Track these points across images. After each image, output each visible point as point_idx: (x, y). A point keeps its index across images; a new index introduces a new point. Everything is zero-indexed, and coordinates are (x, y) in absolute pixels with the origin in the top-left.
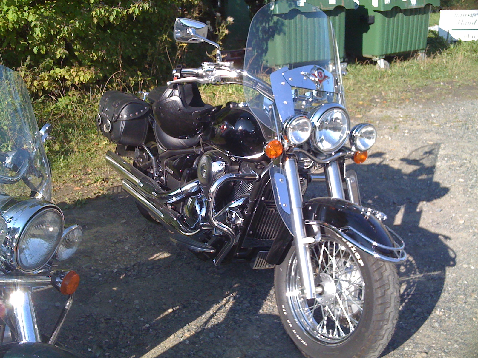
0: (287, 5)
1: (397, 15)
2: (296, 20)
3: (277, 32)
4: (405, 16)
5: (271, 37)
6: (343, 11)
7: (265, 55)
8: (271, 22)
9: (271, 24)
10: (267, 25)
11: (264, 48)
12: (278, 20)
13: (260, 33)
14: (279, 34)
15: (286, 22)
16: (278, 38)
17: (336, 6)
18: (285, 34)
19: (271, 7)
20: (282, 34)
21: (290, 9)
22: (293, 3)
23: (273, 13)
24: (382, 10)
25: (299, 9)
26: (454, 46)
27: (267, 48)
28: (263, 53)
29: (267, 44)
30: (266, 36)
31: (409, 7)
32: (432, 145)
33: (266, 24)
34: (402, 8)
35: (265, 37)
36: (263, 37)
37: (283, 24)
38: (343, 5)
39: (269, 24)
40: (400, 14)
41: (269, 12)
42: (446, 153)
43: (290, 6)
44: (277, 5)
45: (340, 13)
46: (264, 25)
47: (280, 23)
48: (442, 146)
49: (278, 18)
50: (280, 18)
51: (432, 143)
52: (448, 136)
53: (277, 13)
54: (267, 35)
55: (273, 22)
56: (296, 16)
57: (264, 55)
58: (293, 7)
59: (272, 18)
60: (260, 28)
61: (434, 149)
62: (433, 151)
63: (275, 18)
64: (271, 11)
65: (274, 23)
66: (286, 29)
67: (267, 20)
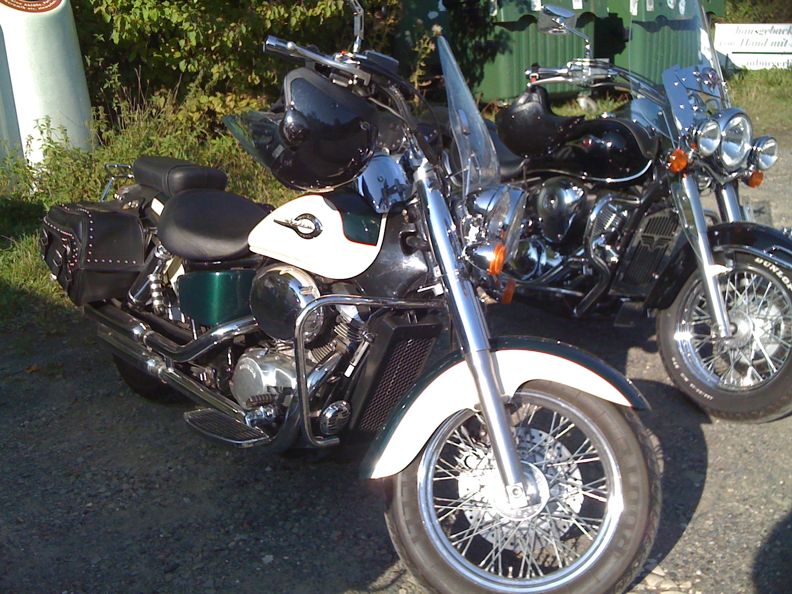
0: (516, 10)
1: (662, 28)
2: (528, 32)
3: (501, 49)
4: (672, 31)
5: (490, 58)
6: (591, 20)
7: (479, 84)
8: (490, 34)
9: (491, 38)
10: (483, 40)
11: (478, 74)
12: (502, 32)
13: (469, 51)
14: (503, 53)
15: (514, 34)
16: (502, 59)
17: (584, 11)
18: (511, 52)
19: (492, 13)
20: (507, 53)
21: (521, 15)
22: (525, 7)
23: (494, 21)
24: (644, 20)
25: (534, 15)
26: (739, 76)
27: (482, 74)
28: (474, 82)
29: (482, 68)
30: (480, 55)
31: (678, 18)
32: (759, 203)
33: (480, 38)
34: (669, 19)
35: (478, 58)
36: (475, 57)
37: (508, 38)
38: (592, 11)
39: (486, 38)
40: (666, 28)
41: (488, 20)
42: (781, 212)
43: (521, 11)
44: (502, 10)
45: (588, 23)
46: (477, 39)
47: (504, 36)
48: (773, 204)
49: (502, 28)
50: (504, 29)
51: (757, 200)
52: (776, 192)
53: (503, 21)
54: (482, 55)
55: (493, 35)
56: (528, 25)
57: (476, 84)
58: (526, 13)
59: (492, 29)
60: (470, 45)
61: (763, 208)
62: (763, 210)
63: (498, 29)
64: (492, 18)
65: (496, 36)
66: (513, 46)
67: (482, 32)
